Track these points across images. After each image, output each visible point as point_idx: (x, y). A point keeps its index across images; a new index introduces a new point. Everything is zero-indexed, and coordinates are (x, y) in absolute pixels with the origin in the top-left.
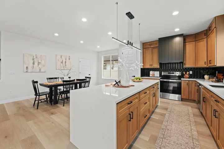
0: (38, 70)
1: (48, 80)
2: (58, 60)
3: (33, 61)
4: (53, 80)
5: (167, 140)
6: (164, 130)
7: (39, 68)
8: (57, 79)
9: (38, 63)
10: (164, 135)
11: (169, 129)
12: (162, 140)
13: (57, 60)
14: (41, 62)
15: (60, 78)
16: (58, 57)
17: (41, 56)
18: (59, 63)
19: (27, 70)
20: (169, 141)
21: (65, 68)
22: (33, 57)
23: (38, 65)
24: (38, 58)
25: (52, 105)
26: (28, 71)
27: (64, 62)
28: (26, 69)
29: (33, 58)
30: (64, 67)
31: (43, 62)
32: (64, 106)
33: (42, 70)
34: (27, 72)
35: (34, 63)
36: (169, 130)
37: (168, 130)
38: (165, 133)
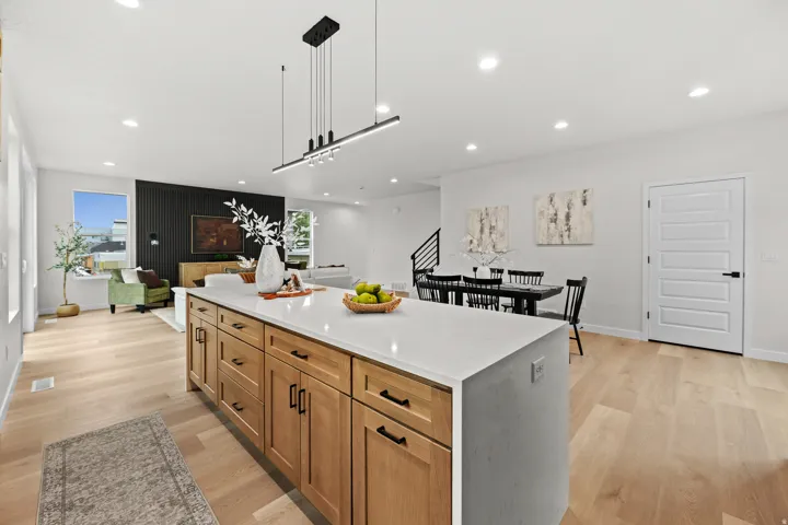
2: (541, 213)
3: (480, 226)
5: (155, 471)
6: (184, 490)
7: (492, 240)
9: (490, 229)
10: (173, 475)
11: (171, 505)
12: (166, 460)
14: (497, 223)
16: (542, 203)
17: (497, 208)
18: (543, 224)
20: (149, 472)
21: (565, 237)
22: (481, 214)
24: (490, 216)
28: (470, 245)
29: (481, 218)
30: (562, 236)
33: (499, 247)
35: (482, 230)
36: (168, 507)
37: (172, 503)
38: (176, 482)
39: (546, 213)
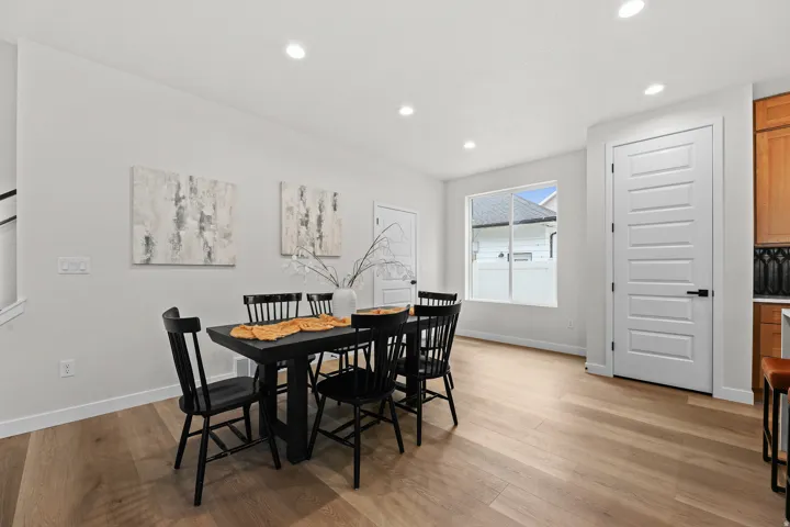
0: (201, 258)
1: (252, 306)
2: (290, 209)
3: (174, 210)
4: (271, 305)
7: (206, 243)
8: (293, 304)
9: (201, 221)
13: (284, 207)
14: (215, 213)
15: (304, 297)
16: (290, 195)
17: (215, 182)
18: (291, 224)
19: (147, 251)
21: (317, 246)
22: (179, 187)
23: (202, 229)
24: (200, 194)
25: (278, 466)
26: (153, 261)
27: (313, 220)
28: (143, 249)
29: (177, 194)
30: (313, 245)
31: (222, 217)
32: (356, 485)
33: (221, 257)
34: (147, 263)
35: (179, 221)
39: (296, 210)
